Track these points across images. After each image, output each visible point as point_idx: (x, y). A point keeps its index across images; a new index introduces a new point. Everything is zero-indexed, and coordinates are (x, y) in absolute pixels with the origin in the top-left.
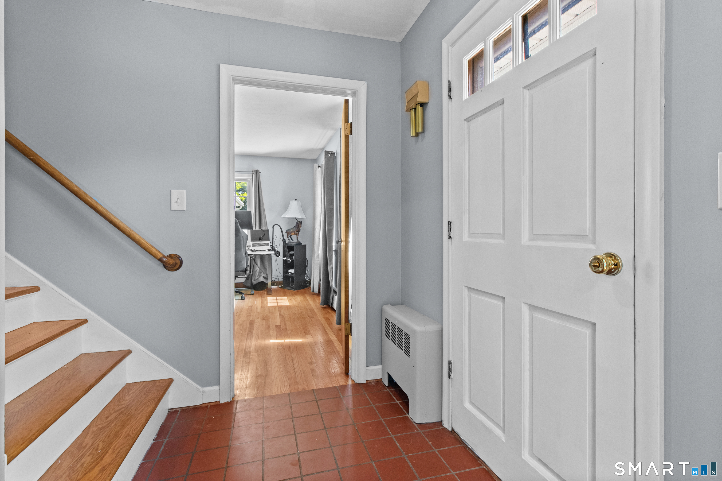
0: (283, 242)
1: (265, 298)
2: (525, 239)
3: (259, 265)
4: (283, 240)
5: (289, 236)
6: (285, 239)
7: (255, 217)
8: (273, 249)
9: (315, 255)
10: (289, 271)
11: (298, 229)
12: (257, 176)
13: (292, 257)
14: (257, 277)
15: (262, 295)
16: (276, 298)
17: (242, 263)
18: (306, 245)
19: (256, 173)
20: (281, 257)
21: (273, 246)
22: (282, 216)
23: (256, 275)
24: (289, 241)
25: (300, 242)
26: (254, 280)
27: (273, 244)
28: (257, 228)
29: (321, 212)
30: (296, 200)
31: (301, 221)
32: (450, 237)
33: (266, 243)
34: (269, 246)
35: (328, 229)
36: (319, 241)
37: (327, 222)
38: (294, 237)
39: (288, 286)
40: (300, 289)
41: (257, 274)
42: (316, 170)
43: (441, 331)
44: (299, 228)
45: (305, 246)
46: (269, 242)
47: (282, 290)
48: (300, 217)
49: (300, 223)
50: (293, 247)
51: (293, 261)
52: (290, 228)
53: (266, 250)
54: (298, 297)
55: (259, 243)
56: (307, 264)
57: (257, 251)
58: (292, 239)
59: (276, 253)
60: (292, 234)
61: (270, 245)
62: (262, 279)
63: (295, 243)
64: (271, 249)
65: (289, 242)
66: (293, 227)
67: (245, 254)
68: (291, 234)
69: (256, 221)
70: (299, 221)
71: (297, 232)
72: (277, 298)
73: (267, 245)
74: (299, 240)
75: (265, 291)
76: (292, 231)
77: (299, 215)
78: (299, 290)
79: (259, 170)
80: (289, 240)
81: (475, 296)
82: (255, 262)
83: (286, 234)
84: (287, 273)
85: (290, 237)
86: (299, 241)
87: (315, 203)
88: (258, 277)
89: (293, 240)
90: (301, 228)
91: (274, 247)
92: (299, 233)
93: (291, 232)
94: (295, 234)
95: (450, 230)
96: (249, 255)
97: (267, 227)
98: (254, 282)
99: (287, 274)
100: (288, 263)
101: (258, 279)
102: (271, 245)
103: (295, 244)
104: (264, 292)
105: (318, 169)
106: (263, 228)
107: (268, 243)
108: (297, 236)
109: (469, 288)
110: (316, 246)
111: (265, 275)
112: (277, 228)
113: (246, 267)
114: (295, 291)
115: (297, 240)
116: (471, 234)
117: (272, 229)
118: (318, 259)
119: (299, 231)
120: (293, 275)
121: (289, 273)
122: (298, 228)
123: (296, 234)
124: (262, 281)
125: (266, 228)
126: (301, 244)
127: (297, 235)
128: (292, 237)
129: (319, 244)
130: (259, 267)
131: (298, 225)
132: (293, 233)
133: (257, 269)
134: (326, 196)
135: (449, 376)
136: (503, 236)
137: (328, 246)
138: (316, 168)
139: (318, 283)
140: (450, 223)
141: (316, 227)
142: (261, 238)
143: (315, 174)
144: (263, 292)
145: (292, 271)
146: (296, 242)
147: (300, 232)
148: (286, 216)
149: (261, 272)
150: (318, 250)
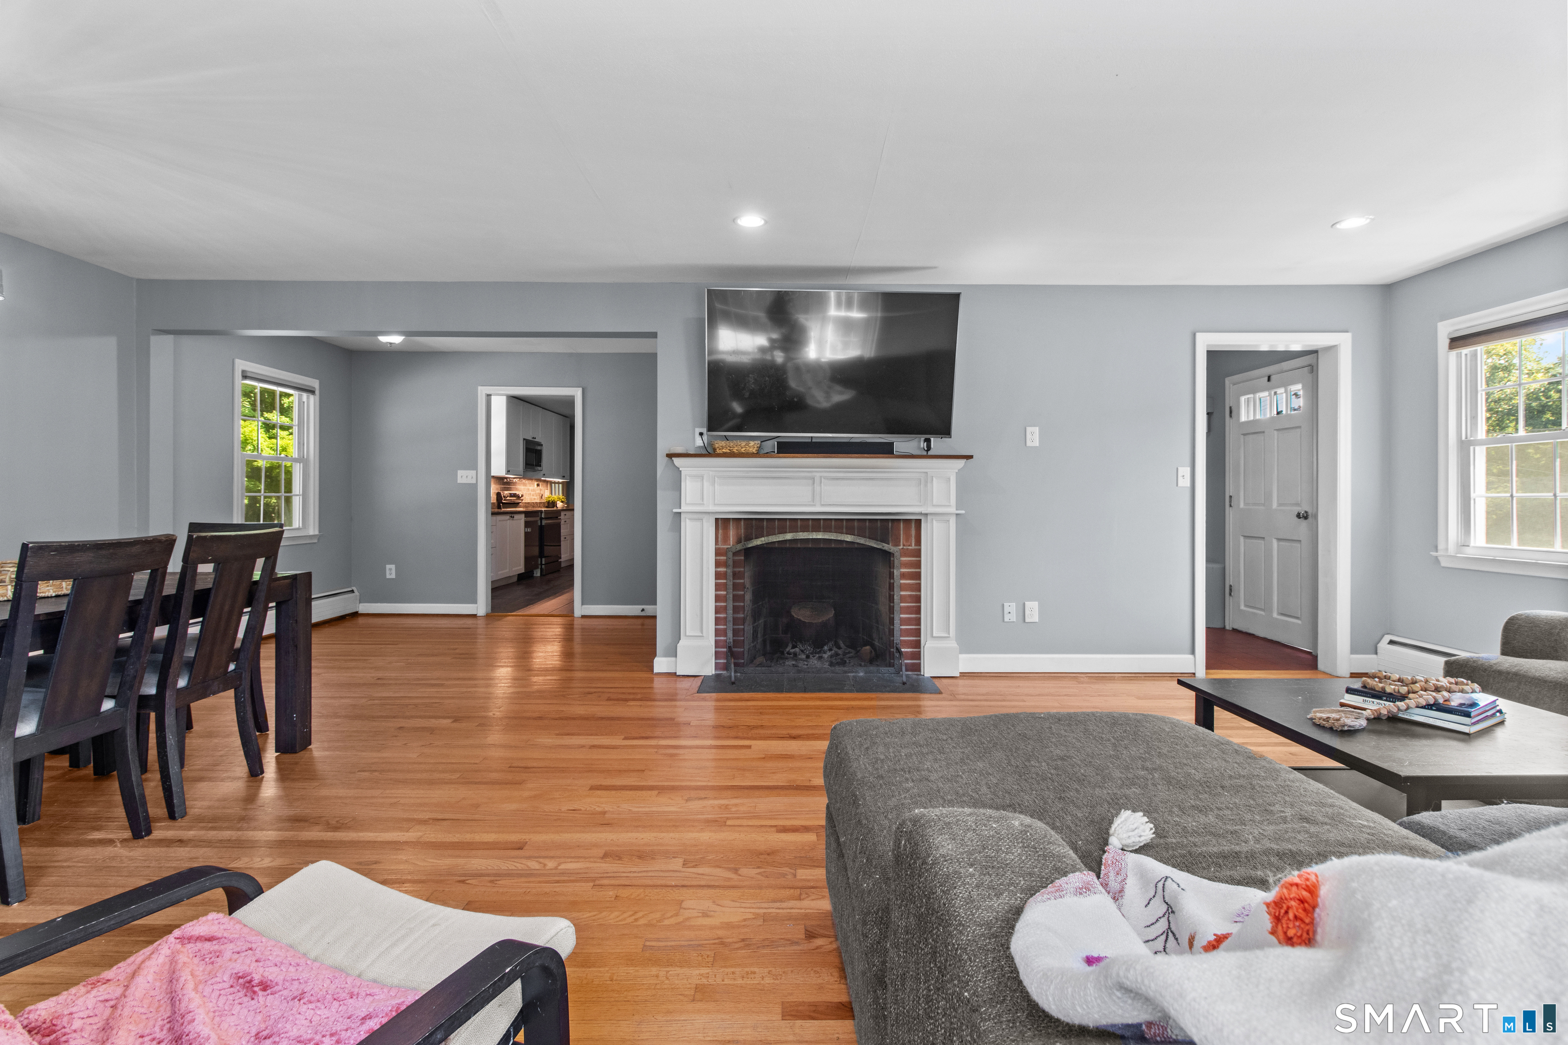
2: (1275, 505)
32: (1231, 506)
43: (1224, 568)
81: (1248, 541)
95: (1230, 502)
109: (1245, 536)
116: (1245, 504)
135: (1230, 594)
136: (1264, 505)
140: (1231, 497)
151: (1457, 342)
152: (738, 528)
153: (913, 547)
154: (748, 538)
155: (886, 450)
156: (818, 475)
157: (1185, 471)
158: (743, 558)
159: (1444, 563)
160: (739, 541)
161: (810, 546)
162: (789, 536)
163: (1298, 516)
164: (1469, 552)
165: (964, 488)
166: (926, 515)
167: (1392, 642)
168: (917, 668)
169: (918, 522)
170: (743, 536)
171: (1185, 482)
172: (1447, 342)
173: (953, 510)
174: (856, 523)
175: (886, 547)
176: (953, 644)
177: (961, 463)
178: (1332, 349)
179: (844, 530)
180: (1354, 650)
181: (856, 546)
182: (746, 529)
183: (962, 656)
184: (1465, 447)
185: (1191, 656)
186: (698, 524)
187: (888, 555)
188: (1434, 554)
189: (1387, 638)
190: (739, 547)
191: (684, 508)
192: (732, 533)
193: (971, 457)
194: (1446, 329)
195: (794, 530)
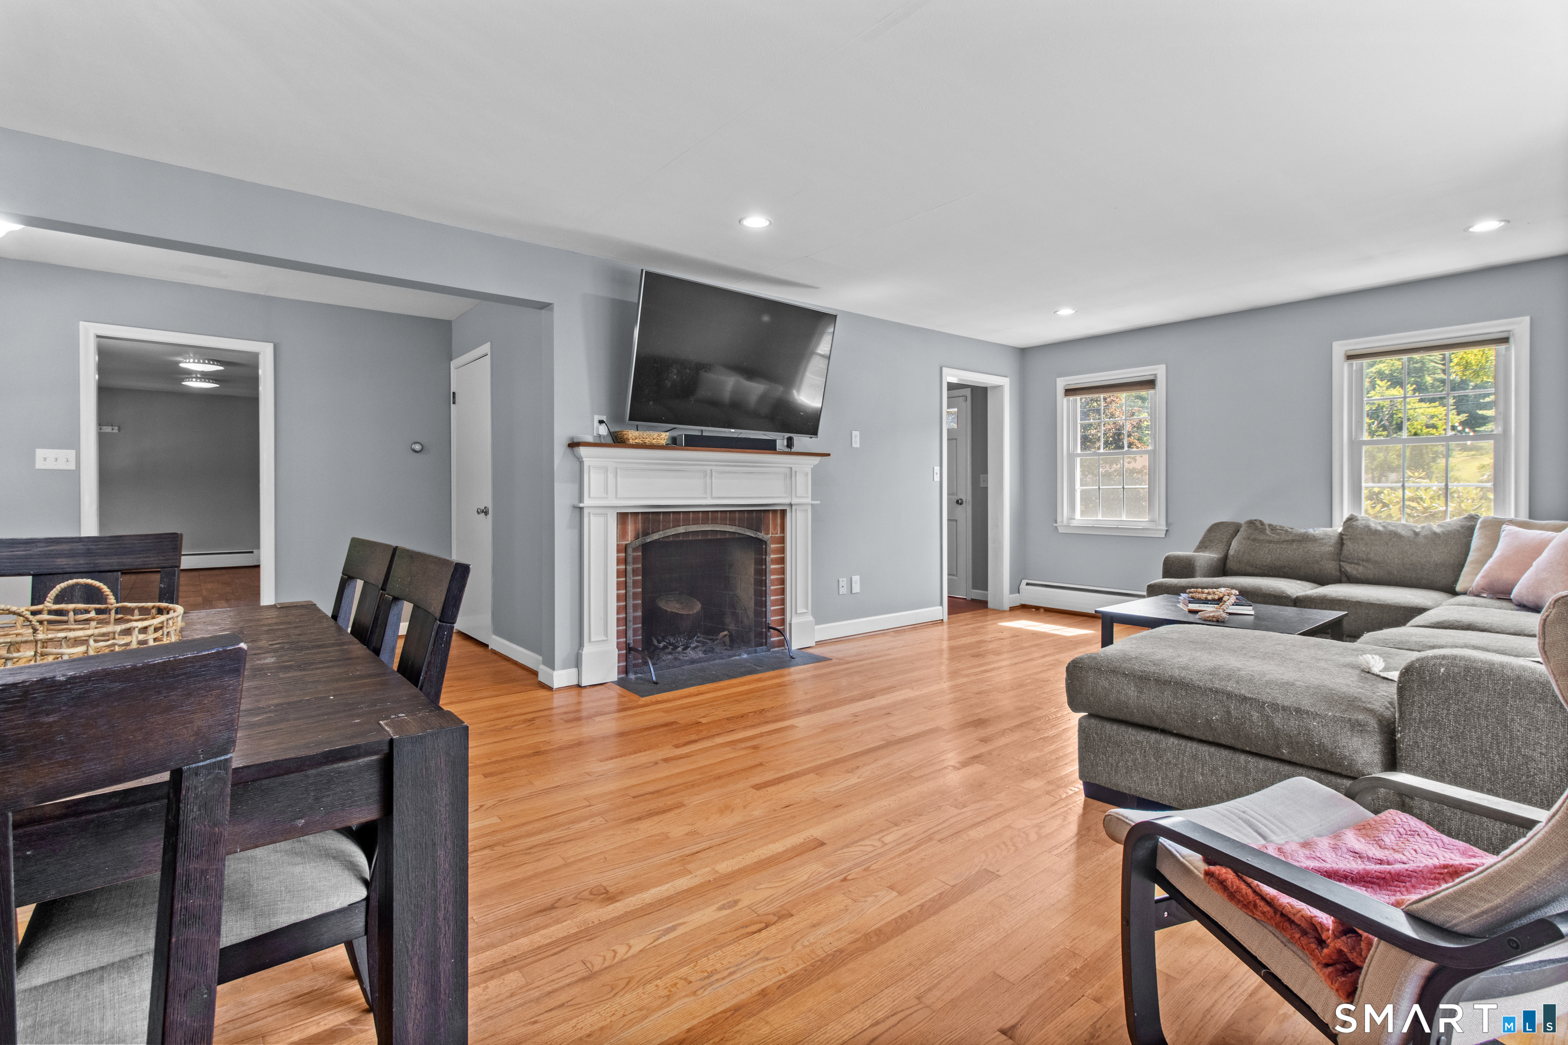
151: (1069, 392)
152: (635, 523)
153: (779, 535)
154: (646, 534)
155: (769, 446)
156: (709, 468)
157: (937, 469)
158: (640, 554)
159: (1061, 530)
160: (637, 537)
161: (700, 538)
162: (681, 530)
163: (957, 502)
164: (1074, 523)
165: (819, 482)
166: (791, 505)
167: (1027, 584)
168: (783, 643)
169: (783, 512)
170: (640, 530)
171: (937, 478)
172: (1063, 392)
173: (809, 500)
174: (737, 515)
175: (761, 535)
176: (810, 618)
177: (816, 460)
178: (998, 388)
179: (728, 522)
180: (1011, 592)
181: (737, 536)
182: (644, 523)
183: (817, 627)
184: (1072, 457)
185: (940, 607)
186: (602, 519)
187: (762, 542)
188: (1055, 525)
189: (1024, 582)
190: (638, 542)
191: (587, 502)
192: (630, 528)
193: (829, 455)
194: (1062, 383)
195: (687, 523)
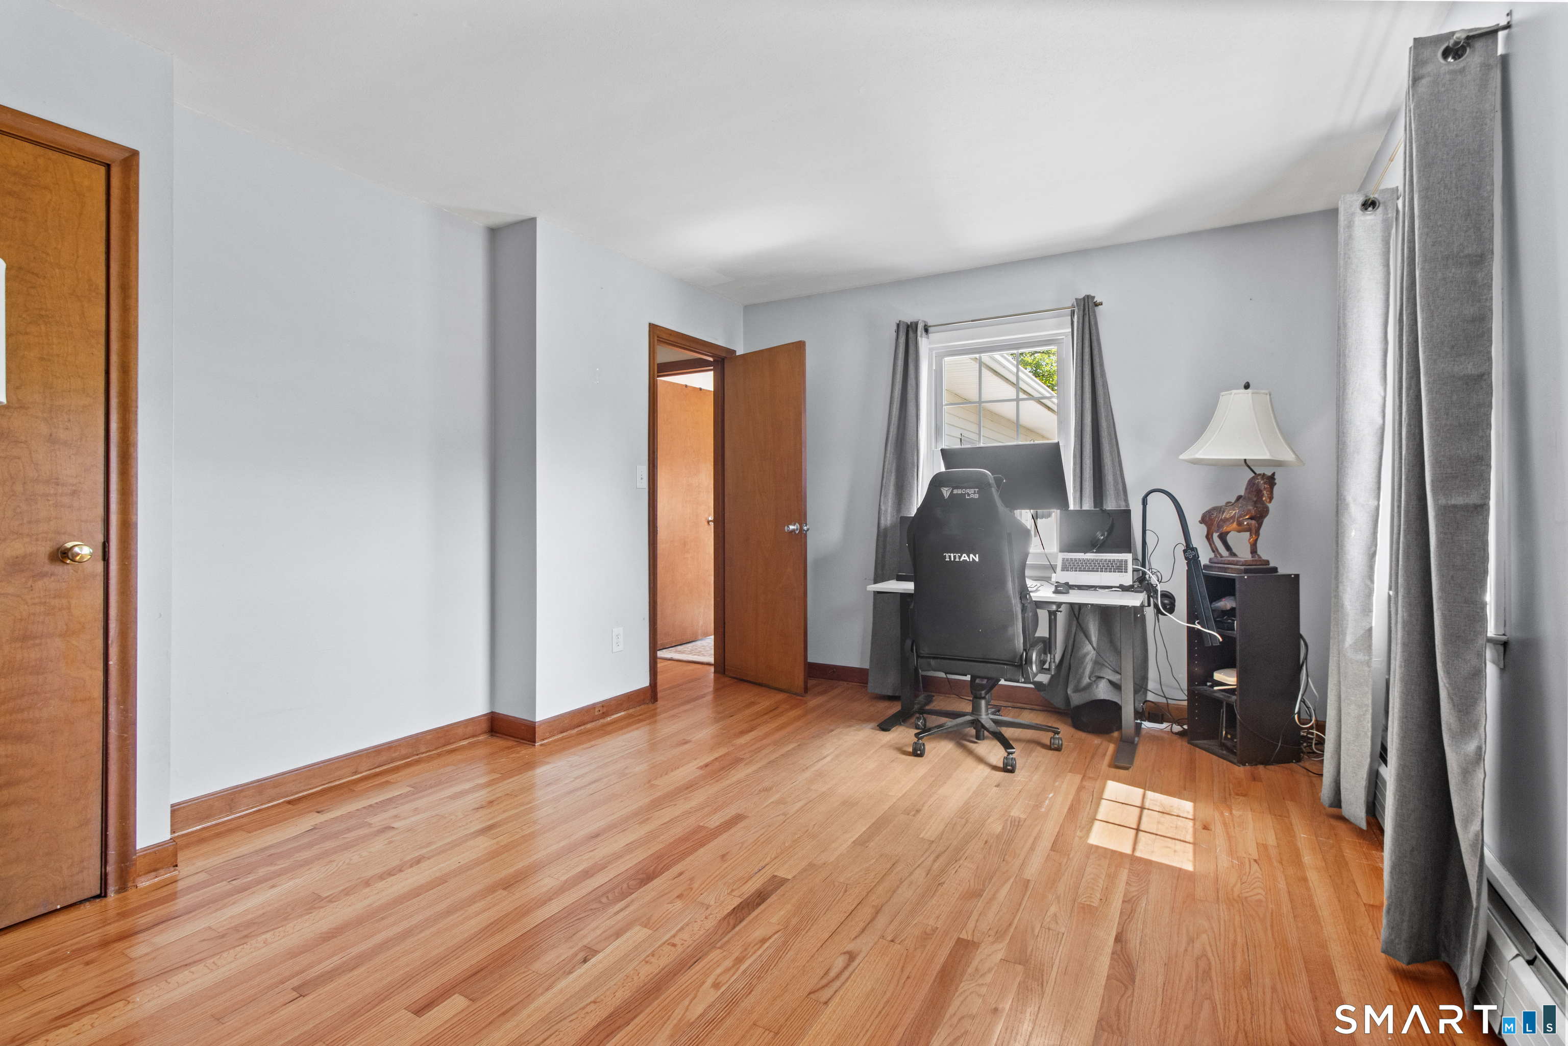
0: (1186, 558)
1: (1098, 784)
3: (1094, 639)
4: (1185, 551)
5: (1215, 535)
6: (1194, 549)
7: (1078, 466)
8: (1142, 583)
9: (1344, 634)
10: (1218, 676)
11: (1259, 505)
12: (1087, 319)
13: (1227, 619)
14: (1086, 680)
15: (1092, 758)
16: (1144, 796)
17: (1010, 631)
18: (1297, 576)
19: (1082, 307)
20: (1179, 619)
21: (1144, 573)
22: (1182, 457)
23: (1083, 673)
24: (1216, 556)
25: (1267, 562)
26: (1077, 690)
27: (1143, 565)
28: (1088, 505)
29: (1384, 424)
30: (1247, 386)
31: (1274, 474)
33: (1116, 558)
34: (1126, 572)
35: (1444, 512)
36: (1371, 567)
37: (1433, 467)
38: (1240, 542)
39: (1213, 734)
40: (1266, 762)
41: (1084, 669)
42: (1350, 225)
44: (1263, 503)
45: (1294, 581)
46: (1128, 557)
47: (1182, 745)
48: (1266, 456)
49: (1265, 483)
50: (1232, 581)
51: (1229, 642)
52: (1222, 503)
53: (1111, 587)
54: (1250, 815)
55: (1089, 558)
56: (1306, 658)
57: (1080, 587)
58: (1228, 548)
59: (1157, 599)
60: (1228, 529)
61: (1130, 567)
62: (1103, 692)
63: (1243, 567)
64: (1132, 586)
65: (1216, 560)
66: (1233, 501)
67: (1021, 598)
68: (1225, 529)
69: (1084, 479)
70: (1262, 472)
71: (1250, 521)
72: (1150, 794)
73: (1120, 567)
74: (1264, 553)
75: (1110, 741)
76: (1226, 515)
77: (1258, 452)
78: (1261, 767)
79: (1094, 297)
80: (1213, 551)
82: (1080, 624)
83: (1204, 529)
84: (1209, 684)
85: (1223, 538)
86: (1264, 557)
87: (1345, 384)
88: (1090, 678)
89: (1234, 550)
90: (1270, 502)
91: (1147, 576)
92: (1260, 525)
93: (1225, 520)
94: (1240, 528)
96: (1040, 604)
97: (1126, 500)
98: (1077, 699)
99: (1206, 685)
100: (1206, 645)
101: (1089, 686)
102: (1134, 570)
103: (1239, 571)
104: (1105, 743)
105: (1363, 218)
106: (1111, 505)
107: (1126, 561)
108: (1251, 535)
110: (1349, 589)
111: (1115, 678)
112: (1159, 503)
113: (1025, 650)
114: (1242, 768)
115: (1254, 551)
117: (1141, 507)
118: (1360, 657)
119: (1260, 516)
120: (1234, 698)
121: (1216, 688)
122: (1255, 502)
123: (1248, 529)
124: (1102, 698)
125: (1123, 503)
126: (1275, 570)
127: (1255, 532)
128: (1230, 538)
129: (1369, 583)
130: (1095, 645)
131: (1259, 493)
132: (1235, 525)
133: (1089, 651)
134: (1427, 307)
137: (1444, 617)
138: (1353, 214)
139: (1364, 773)
141: (1349, 499)
142: (1099, 539)
143: (1347, 244)
144: (1100, 745)
145: (1227, 678)
146: (1245, 563)
147: (1266, 521)
148: (1199, 456)
149: (1103, 665)
150: (1367, 610)
